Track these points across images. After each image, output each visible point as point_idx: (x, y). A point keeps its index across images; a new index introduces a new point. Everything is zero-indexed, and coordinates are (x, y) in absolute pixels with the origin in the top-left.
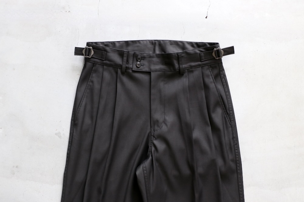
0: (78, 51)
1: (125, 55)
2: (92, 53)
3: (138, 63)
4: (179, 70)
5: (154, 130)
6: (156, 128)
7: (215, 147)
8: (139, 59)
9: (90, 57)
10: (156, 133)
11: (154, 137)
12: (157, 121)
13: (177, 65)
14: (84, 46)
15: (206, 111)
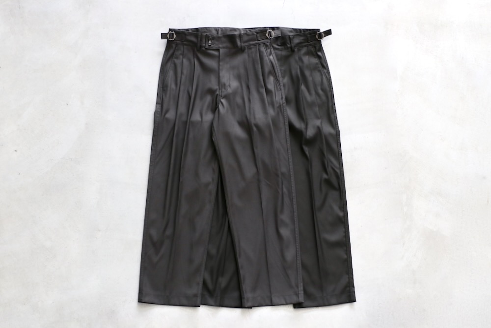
0: (163, 36)
1: (199, 37)
2: (175, 36)
3: (210, 42)
4: (241, 47)
5: (222, 92)
6: (223, 90)
7: (268, 102)
8: (210, 39)
9: (173, 40)
10: (223, 94)
11: (221, 96)
12: (225, 85)
13: (239, 43)
14: (166, 31)
15: (261, 78)
